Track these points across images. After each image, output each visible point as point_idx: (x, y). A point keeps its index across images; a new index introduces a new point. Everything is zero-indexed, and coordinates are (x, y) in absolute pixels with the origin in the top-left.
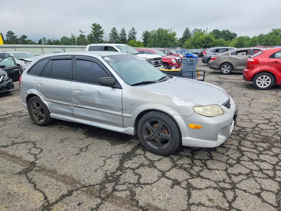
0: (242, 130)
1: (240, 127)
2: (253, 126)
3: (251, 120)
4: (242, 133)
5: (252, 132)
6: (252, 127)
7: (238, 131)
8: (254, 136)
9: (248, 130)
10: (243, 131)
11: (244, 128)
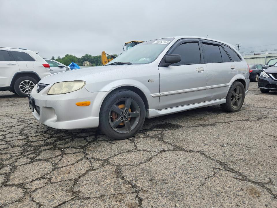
0: (34, 155)
1: (40, 160)
2: (17, 173)
3: (27, 192)
4: (32, 152)
5: (16, 160)
6: (17, 170)
7: (40, 152)
8: (12, 154)
9: (24, 160)
10: (32, 156)
11: (33, 160)
